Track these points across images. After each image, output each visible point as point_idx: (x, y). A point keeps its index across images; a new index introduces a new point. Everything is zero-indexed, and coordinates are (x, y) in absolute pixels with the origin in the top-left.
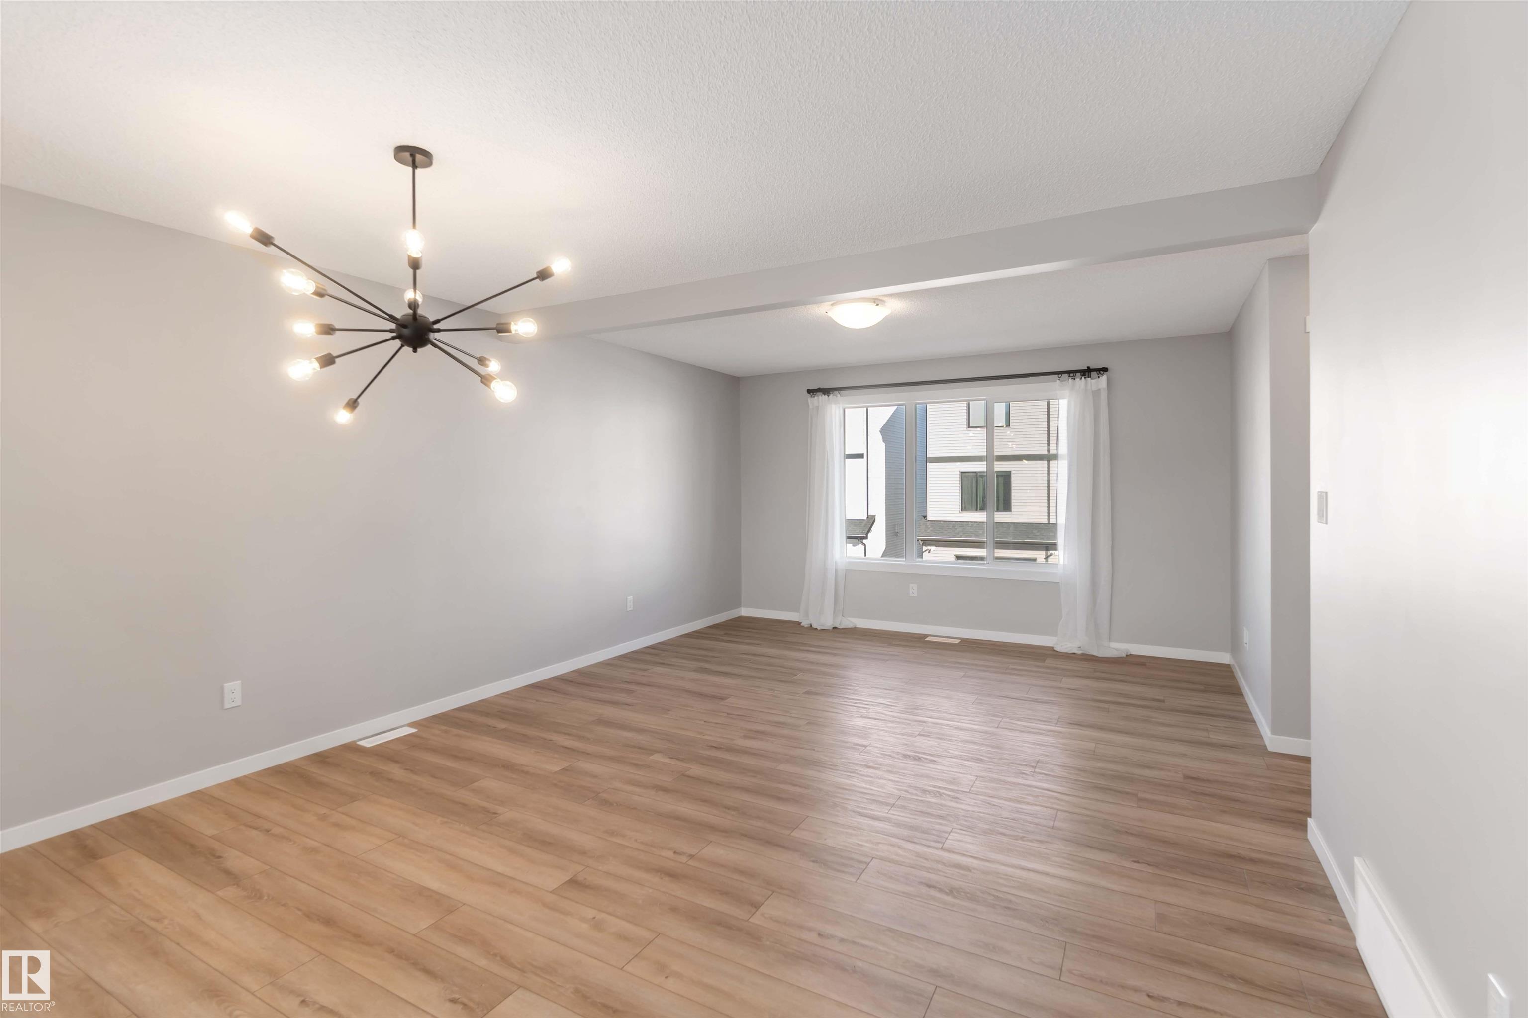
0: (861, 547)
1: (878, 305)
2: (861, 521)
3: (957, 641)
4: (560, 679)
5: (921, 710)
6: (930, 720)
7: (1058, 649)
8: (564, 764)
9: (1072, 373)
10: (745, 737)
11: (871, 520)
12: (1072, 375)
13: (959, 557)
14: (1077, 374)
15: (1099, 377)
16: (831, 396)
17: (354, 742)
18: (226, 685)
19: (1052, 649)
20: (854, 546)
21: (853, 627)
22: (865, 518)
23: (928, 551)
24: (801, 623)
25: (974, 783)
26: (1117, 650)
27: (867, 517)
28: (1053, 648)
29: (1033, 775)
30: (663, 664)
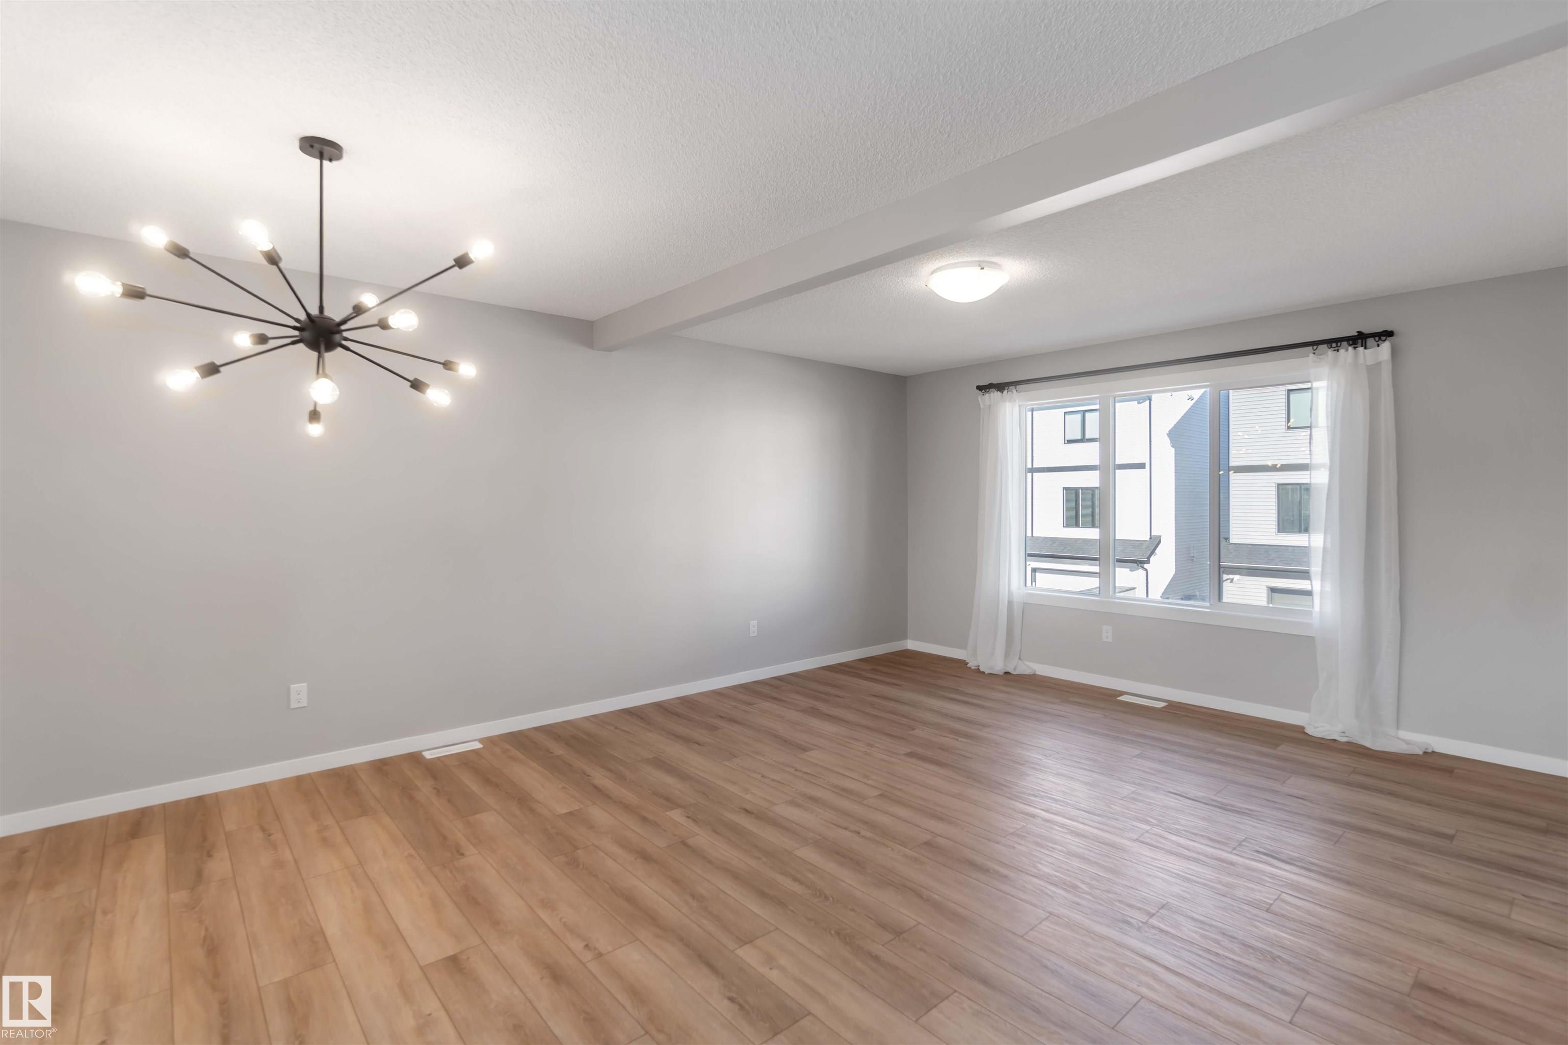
0: (1141, 573)
1: (982, 268)
2: (1141, 542)
3: (1161, 705)
4: (661, 707)
5: (1042, 797)
6: (1043, 814)
7: (1309, 730)
8: (576, 806)
9: (1334, 342)
10: (794, 803)
11: (1155, 542)
12: (1334, 345)
13: (1273, 590)
14: (1343, 343)
15: (1378, 346)
16: (1005, 392)
17: (420, 752)
18: (292, 686)
19: (1301, 729)
20: (1133, 571)
21: (1032, 674)
22: (1148, 539)
23: (1229, 581)
24: (968, 663)
25: (1040, 923)
26: (1407, 743)
27: (1149, 537)
28: (1303, 728)
29: (1140, 927)
30: (775, 699)
